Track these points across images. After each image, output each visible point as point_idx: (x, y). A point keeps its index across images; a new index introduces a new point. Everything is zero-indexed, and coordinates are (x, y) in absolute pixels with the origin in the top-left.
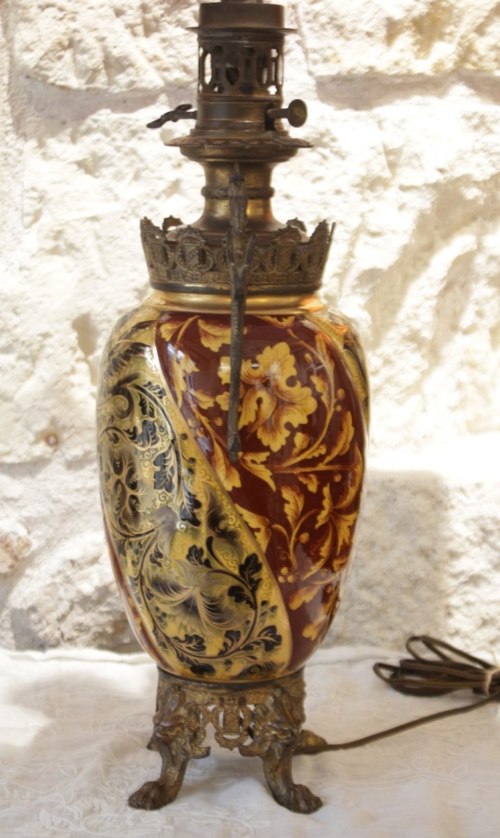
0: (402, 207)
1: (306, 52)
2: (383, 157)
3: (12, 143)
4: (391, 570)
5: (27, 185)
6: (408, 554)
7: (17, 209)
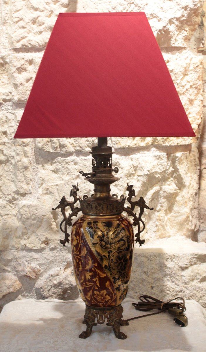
0: (138, 181)
1: (112, 142)
2: (133, 168)
3: (35, 166)
4: (136, 277)
5: (39, 176)
6: (141, 273)
7: (37, 183)
